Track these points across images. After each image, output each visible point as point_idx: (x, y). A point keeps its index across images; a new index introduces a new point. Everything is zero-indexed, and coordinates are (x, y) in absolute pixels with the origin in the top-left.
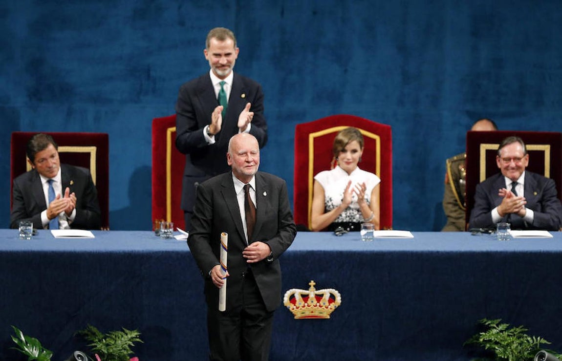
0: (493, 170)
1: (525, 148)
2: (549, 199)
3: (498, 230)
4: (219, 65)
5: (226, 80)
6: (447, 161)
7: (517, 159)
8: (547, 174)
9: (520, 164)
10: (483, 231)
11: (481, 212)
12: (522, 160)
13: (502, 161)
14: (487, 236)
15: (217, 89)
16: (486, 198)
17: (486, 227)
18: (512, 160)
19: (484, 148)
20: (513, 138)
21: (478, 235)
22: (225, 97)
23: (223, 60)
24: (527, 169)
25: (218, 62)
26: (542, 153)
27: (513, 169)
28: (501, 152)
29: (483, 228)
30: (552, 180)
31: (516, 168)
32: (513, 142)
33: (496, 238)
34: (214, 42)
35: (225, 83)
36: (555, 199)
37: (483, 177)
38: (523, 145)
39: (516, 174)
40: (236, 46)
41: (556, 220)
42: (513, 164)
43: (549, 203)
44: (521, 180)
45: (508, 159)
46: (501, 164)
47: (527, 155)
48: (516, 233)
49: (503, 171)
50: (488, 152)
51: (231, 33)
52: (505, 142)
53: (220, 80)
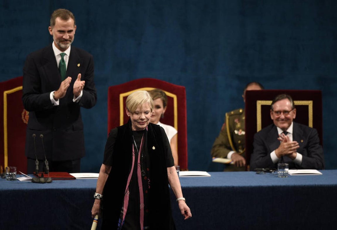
0: (267, 121)
1: (293, 103)
2: (313, 145)
3: (278, 169)
4: (62, 40)
5: (65, 52)
6: (226, 114)
7: (285, 112)
8: (311, 125)
9: (289, 116)
10: (265, 170)
11: (260, 156)
12: (291, 113)
13: (274, 114)
14: (269, 174)
15: (58, 59)
16: (263, 145)
17: (267, 167)
18: (282, 113)
19: (260, 104)
20: (284, 96)
21: (262, 174)
22: (64, 65)
23: (66, 36)
24: (294, 120)
25: (62, 37)
26: (307, 107)
27: (283, 120)
28: (273, 106)
29: (264, 168)
30: (315, 130)
31: (285, 120)
32: (283, 98)
33: (276, 176)
34: (58, 20)
35: (65, 54)
36: (318, 145)
37: (259, 128)
38: (292, 101)
39: (286, 125)
40: (75, 25)
41: (320, 163)
42: (282, 116)
43: (313, 149)
44: (290, 130)
45: (279, 112)
46: (273, 117)
47: (295, 109)
48: (292, 172)
49: (275, 122)
50: (263, 107)
51: (71, 14)
52: (277, 98)
53: (60, 52)
